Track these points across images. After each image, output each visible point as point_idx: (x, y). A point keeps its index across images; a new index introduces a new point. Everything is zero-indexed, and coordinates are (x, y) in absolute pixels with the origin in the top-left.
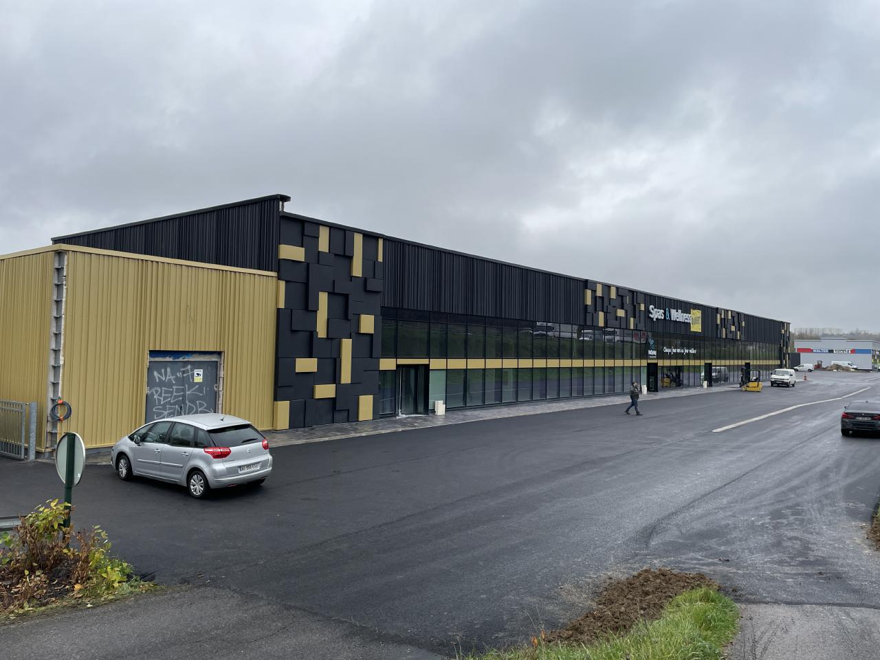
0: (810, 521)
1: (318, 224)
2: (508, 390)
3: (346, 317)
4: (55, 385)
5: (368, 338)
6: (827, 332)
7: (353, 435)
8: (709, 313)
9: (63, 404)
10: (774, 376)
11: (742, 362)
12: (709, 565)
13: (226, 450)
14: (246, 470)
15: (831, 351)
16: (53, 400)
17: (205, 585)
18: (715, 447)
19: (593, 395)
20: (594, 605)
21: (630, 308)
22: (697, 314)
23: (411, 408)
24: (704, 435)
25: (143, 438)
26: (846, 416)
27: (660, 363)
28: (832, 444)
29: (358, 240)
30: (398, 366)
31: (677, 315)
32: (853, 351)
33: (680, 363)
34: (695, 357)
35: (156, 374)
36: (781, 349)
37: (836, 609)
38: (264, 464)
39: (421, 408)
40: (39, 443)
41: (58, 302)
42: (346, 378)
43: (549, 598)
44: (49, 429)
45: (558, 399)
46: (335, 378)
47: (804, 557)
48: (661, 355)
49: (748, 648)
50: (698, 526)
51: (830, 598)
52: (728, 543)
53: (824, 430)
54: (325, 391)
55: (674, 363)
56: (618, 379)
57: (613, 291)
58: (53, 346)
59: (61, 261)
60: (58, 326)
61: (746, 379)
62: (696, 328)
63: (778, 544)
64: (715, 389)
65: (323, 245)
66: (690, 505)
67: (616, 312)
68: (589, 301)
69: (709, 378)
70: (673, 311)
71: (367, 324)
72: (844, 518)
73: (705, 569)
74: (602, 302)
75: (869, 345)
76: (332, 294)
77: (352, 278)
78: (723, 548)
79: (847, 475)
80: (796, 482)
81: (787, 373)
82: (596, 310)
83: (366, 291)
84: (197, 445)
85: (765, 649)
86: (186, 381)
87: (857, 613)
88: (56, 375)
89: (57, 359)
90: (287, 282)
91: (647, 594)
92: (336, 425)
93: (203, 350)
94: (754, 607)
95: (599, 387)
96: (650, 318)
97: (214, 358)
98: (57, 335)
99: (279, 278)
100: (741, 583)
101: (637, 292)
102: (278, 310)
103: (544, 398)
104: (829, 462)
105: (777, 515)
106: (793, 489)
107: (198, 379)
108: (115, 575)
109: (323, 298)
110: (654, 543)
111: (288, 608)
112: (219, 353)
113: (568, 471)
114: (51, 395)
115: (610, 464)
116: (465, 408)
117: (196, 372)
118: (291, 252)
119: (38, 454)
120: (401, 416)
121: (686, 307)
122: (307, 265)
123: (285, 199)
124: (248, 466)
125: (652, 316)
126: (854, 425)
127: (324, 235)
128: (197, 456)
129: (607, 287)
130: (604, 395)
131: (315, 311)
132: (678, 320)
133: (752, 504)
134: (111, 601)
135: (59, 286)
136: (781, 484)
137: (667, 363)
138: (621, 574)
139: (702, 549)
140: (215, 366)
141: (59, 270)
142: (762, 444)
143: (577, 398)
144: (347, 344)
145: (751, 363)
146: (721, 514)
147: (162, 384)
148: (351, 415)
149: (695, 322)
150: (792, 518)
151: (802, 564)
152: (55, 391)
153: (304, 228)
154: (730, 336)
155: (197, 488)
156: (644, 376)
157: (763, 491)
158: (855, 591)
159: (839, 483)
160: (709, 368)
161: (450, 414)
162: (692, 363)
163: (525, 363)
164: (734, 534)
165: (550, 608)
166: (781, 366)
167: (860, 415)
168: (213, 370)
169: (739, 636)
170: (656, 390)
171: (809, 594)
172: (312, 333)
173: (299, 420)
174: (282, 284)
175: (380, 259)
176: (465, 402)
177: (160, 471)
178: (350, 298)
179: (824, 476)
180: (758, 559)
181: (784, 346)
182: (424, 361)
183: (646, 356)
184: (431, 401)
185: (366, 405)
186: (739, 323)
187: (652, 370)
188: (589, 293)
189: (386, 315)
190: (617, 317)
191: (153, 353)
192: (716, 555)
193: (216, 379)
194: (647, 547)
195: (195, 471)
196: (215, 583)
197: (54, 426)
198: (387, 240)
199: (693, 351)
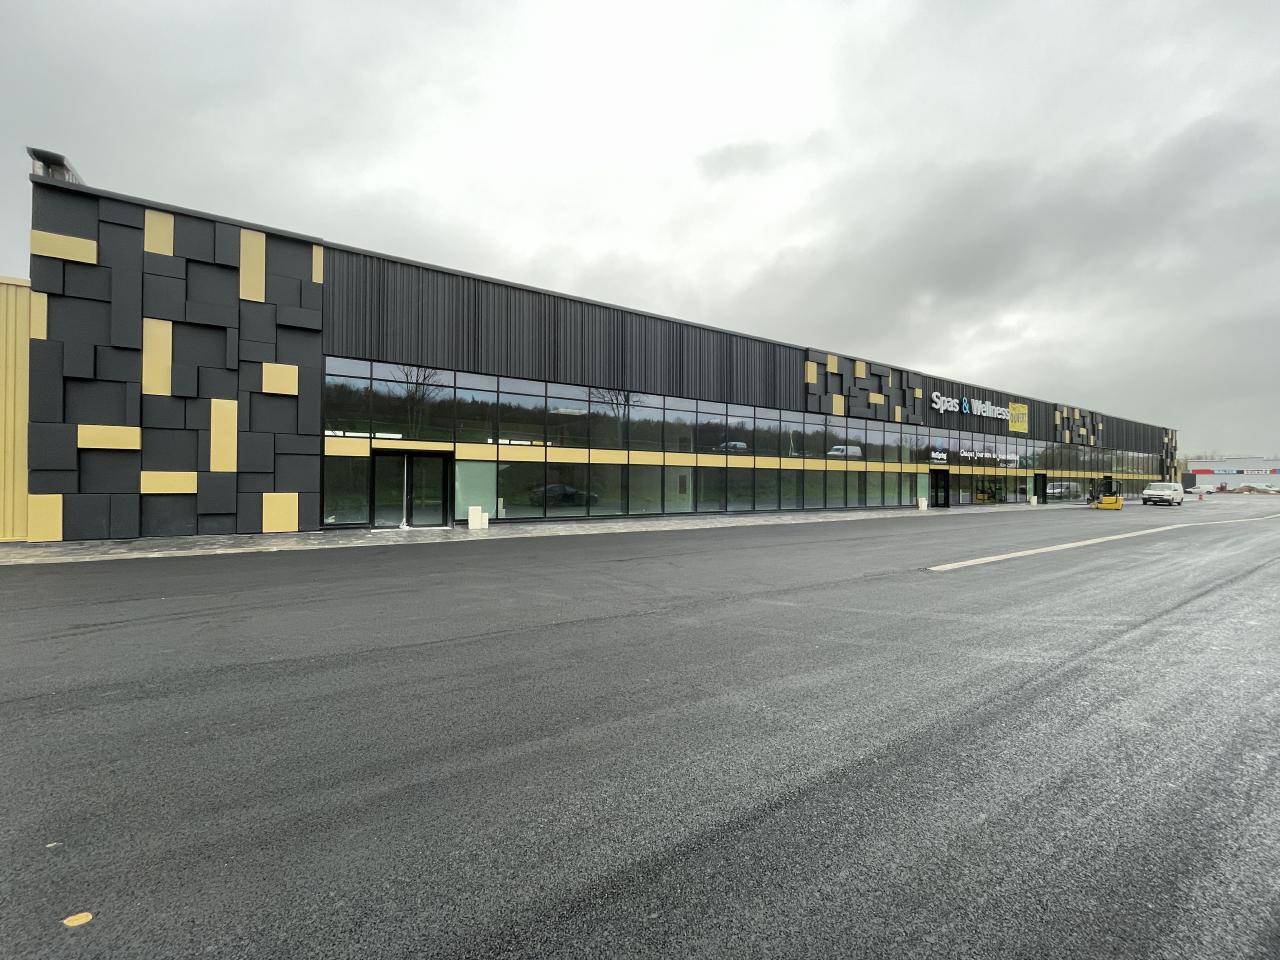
31: (983, 408)
67: (868, 397)
70: (976, 403)
82: (826, 392)
96: (934, 409)
125: (936, 407)
132: (984, 415)
149: (1017, 419)
181: (1167, 457)
186: (1093, 425)
190: (869, 404)
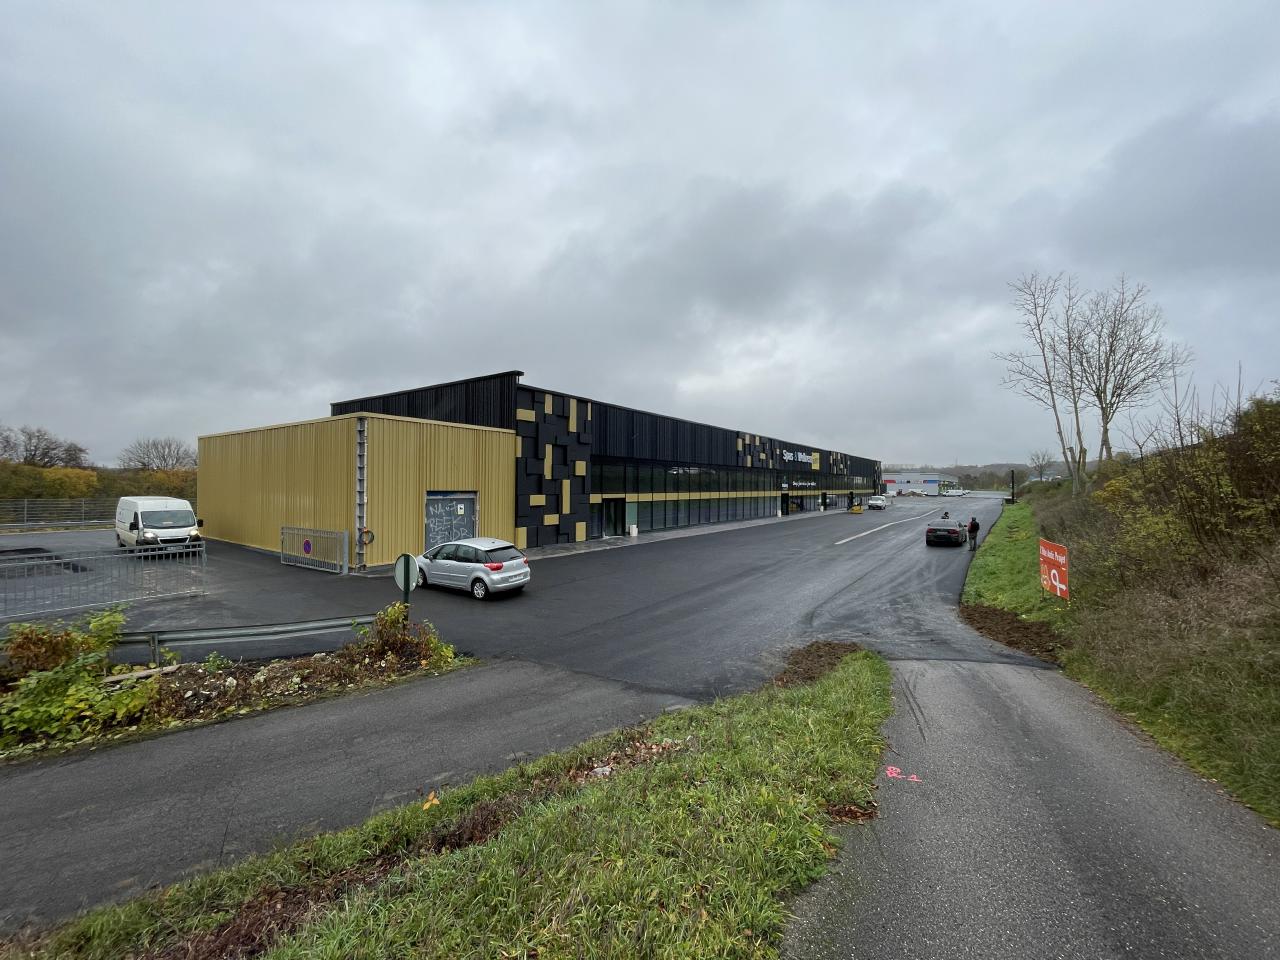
0: (917, 606)
1: (544, 392)
2: (682, 515)
3: (565, 463)
4: (361, 518)
5: (580, 479)
6: (904, 467)
7: (574, 552)
8: (825, 455)
9: (368, 532)
10: (871, 502)
11: (847, 492)
12: (856, 637)
13: (500, 564)
14: (514, 579)
15: (909, 482)
16: (360, 529)
17: (511, 659)
18: (840, 555)
19: (744, 519)
20: (786, 666)
21: (769, 452)
22: (816, 456)
23: (612, 532)
24: (828, 547)
25: (435, 557)
26: (930, 531)
27: (791, 493)
28: (920, 552)
29: (573, 404)
30: (603, 500)
31: (802, 457)
32: (925, 482)
33: (804, 493)
34: (815, 488)
35: (431, 508)
36: (875, 481)
37: (951, 663)
38: (525, 575)
39: (619, 531)
40: (350, 561)
41: (361, 456)
42: (566, 509)
43: (754, 662)
44: (357, 550)
45: (719, 522)
46: (558, 509)
47: (917, 628)
48: (792, 488)
49: (904, 686)
50: (842, 611)
51: (943, 656)
52: (866, 622)
53: (914, 541)
54: (551, 520)
55: (800, 493)
56: (761, 505)
57: (757, 438)
58: (358, 489)
59: (362, 425)
60: (362, 474)
61: (851, 505)
62: (816, 466)
63: (899, 622)
64: (829, 512)
65: (548, 409)
66: (832, 598)
68: (740, 448)
69: (824, 504)
70: (800, 454)
71: (581, 468)
72: (939, 603)
73: (855, 640)
74: (749, 448)
75: (936, 478)
76: (554, 446)
77: (569, 433)
78: (863, 626)
79: (936, 573)
80: (901, 580)
81: (880, 499)
83: (579, 442)
84: (478, 561)
85: (915, 686)
86: (452, 514)
87: (965, 665)
88: (361, 510)
89: (362, 498)
90: (523, 437)
91: (821, 657)
92: (559, 545)
93: (464, 490)
94: (897, 662)
95: (747, 512)
96: (783, 459)
97: (471, 496)
98: (361, 481)
99: (517, 434)
100: (882, 648)
101: (775, 440)
102: (517, 459)
103: (708, 521)
104: (921, 565)
105: (893, 602)
106: (901, 584)
107: (461, 512)
108: (448, 652)
109: (549, 448)
110: (816, 623)
111: (577, 673)
112: (475, 492)
113: (740, 576)
114: (358, 525)
115: (769, 570)
116: (652, 530)
117: (459, 506)
118: (526, 415)
119: (350, 569)
120: (605, 537)
121: (808, 450)
122: (536, 424)
123: (520, 374)
124: (515, 576)
125: (785, 458)
126: (935, 537)
127: (549, 400)
128: (479, 569)
129: (753, 437)
130: (751, 519)
131: (543, 459)
132: (803, 461)
133: (875, 595)
134: (451, 671)
135: (361, 444)
136: (892, 581)
137: (795, 493)
138: (799, 645)
139: (849, 627)
140: (472, 502)
141: (361, 432)
142: (872, 552)
143: (732, 521)
144: (566, 484)
145: (854, 492)
146: (856, 603)
147: (435, 516)
148: (570, 537)
149: (815, 462)
150: (904, 604)
151: (918, 634)
152: (361, 522)
153: (534, 396)
154: (840, 472)
155: (479, 592)
156: (779, 503)
157: (880, 587)
158: (959, 651)
159: (932, 579)
160: (824, 496)
161: (641, 535)
162: (812, 493)
163: (695, 496)
164: (868, 616)
165: (757, 668)
166: (874, 494)
167: (940, 530)
168: (471, 505)
169: (895, 679)
170: (787, 514)
171: (927, 654)
172: (541, 476)
173: (534, 542)
174: (519, 439)
175: (589, 419)
176: (652, 526)
177: (450, 580)
178: (568, 448)
179: (920, 574)
180: (888, 632)
182: (622, 496)
183: (781, 489)
184: (627, 526)
185: (581, 529)
187: (785, 498)
188: (740, 441)
189: (595, 461)
191: (430, 493)
192: (859, 630)
193: (473, 512)
194: (812, 627)
195: (478, 580)
196: (517, 657)
197: (361, 548)
198: (595, 404)
199: (813, 484)
